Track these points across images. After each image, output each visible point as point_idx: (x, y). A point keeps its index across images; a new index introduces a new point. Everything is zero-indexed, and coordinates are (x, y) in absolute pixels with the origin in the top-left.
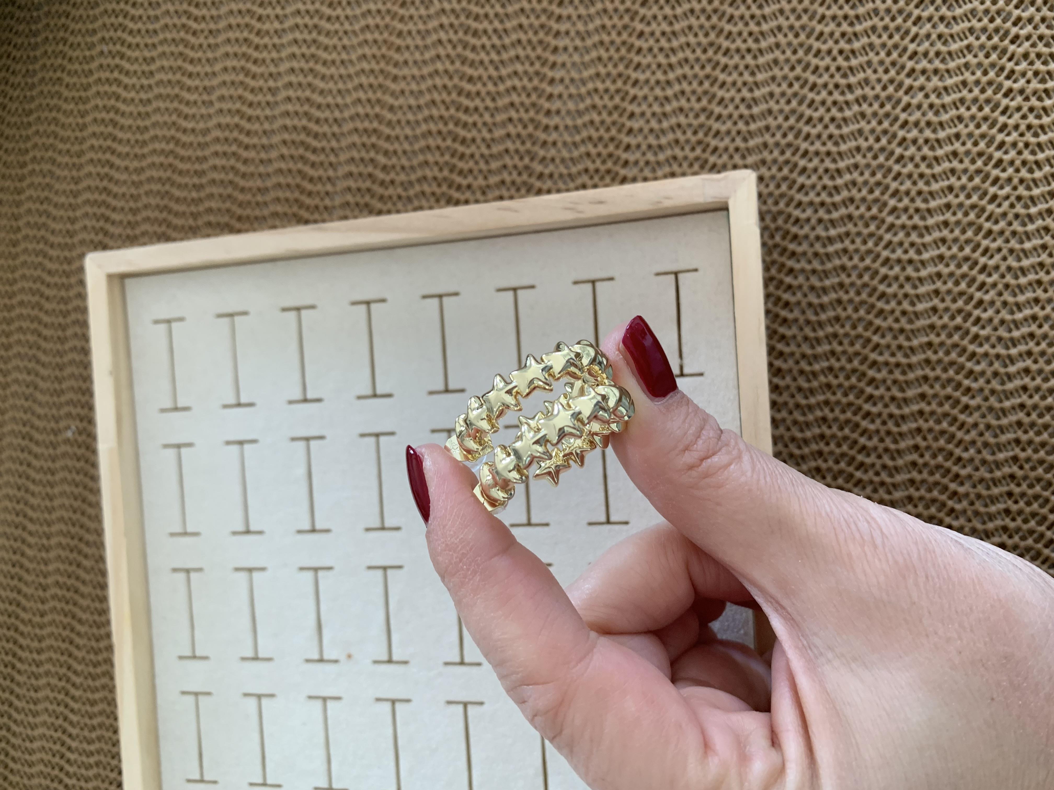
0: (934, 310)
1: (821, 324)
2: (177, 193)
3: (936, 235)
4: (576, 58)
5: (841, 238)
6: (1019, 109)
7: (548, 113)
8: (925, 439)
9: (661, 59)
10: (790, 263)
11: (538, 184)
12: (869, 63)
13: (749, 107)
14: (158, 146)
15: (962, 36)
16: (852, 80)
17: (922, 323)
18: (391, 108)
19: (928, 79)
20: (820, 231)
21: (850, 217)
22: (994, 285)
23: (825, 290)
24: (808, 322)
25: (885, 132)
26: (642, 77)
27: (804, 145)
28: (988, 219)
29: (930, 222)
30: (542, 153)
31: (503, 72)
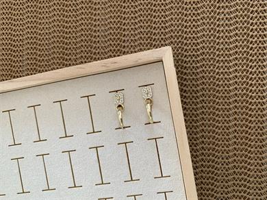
0: (236, 88)
1: (198, 97)
3: (234, 63)
4: (103, 11)
5: (201, 67)
6: (256, 17)
7: (95, 31)
8: (238, 133)
9: (132, 9)
10: (185, 77)
11: (94, 57)
12: (204, 5)
13: (165, 24)
16: (199, 12)
17: (232, 93)
18: (40, 34)
22: (255, 78)
24: (193, 97)
25: (212, 29)
26: (126, 16)
27: (185, 36)
28: (250, 55)
29: (231, 58)
30: (94, 45)
31: (78, 18)
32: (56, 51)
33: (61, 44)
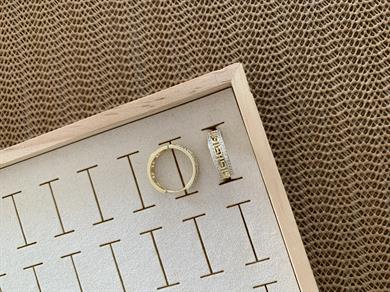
1: (292, 134)
4: (134, 30)
6: (358, 6)
8: (360, 179)
11: (130, 97)
13: (226, 35)
16: (274, 10)
21: (291, 77)
22: (372, 94)
24: (285, 135)
25: (297, 32)
26: (169, 32)
27: (259, 47)
28: (359, 62)
29: (331, 70)
30: (128, 81)
31: (99, 46)
32: (72, 97)
33: (79, 87)
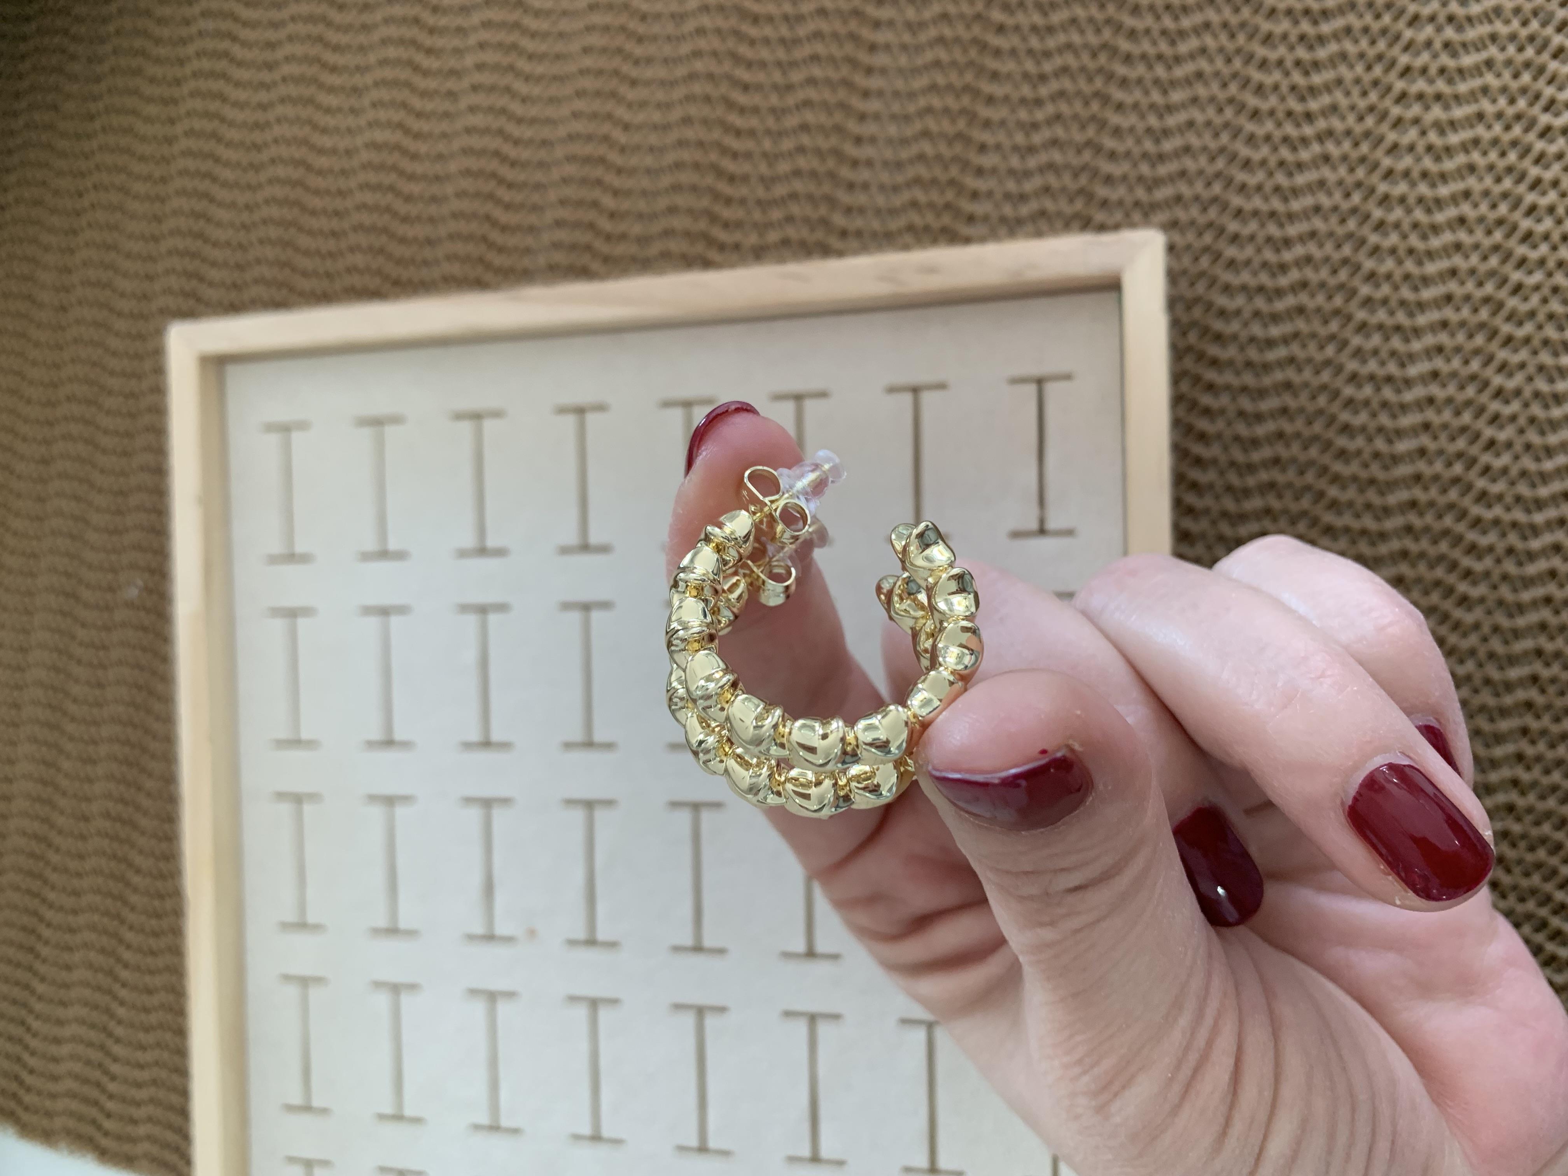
0: (1422, 452)
1: (1251, 468)
2: (304, 241)
5: (1286, 340)
7: (858, 140)
9: (1030, 66)
10: (1210, 375)
11: (839, 244)
12: (1339, 82)
13: (1157, 141)
14: (281, 171)
15: (1479, 45)
16: (1314, 105)
17: (1404, 470)
18: (626, 127)
19: (1427, 108)
20: (1257, 330)
21: (1301, 310)
23: (1259, 418)
